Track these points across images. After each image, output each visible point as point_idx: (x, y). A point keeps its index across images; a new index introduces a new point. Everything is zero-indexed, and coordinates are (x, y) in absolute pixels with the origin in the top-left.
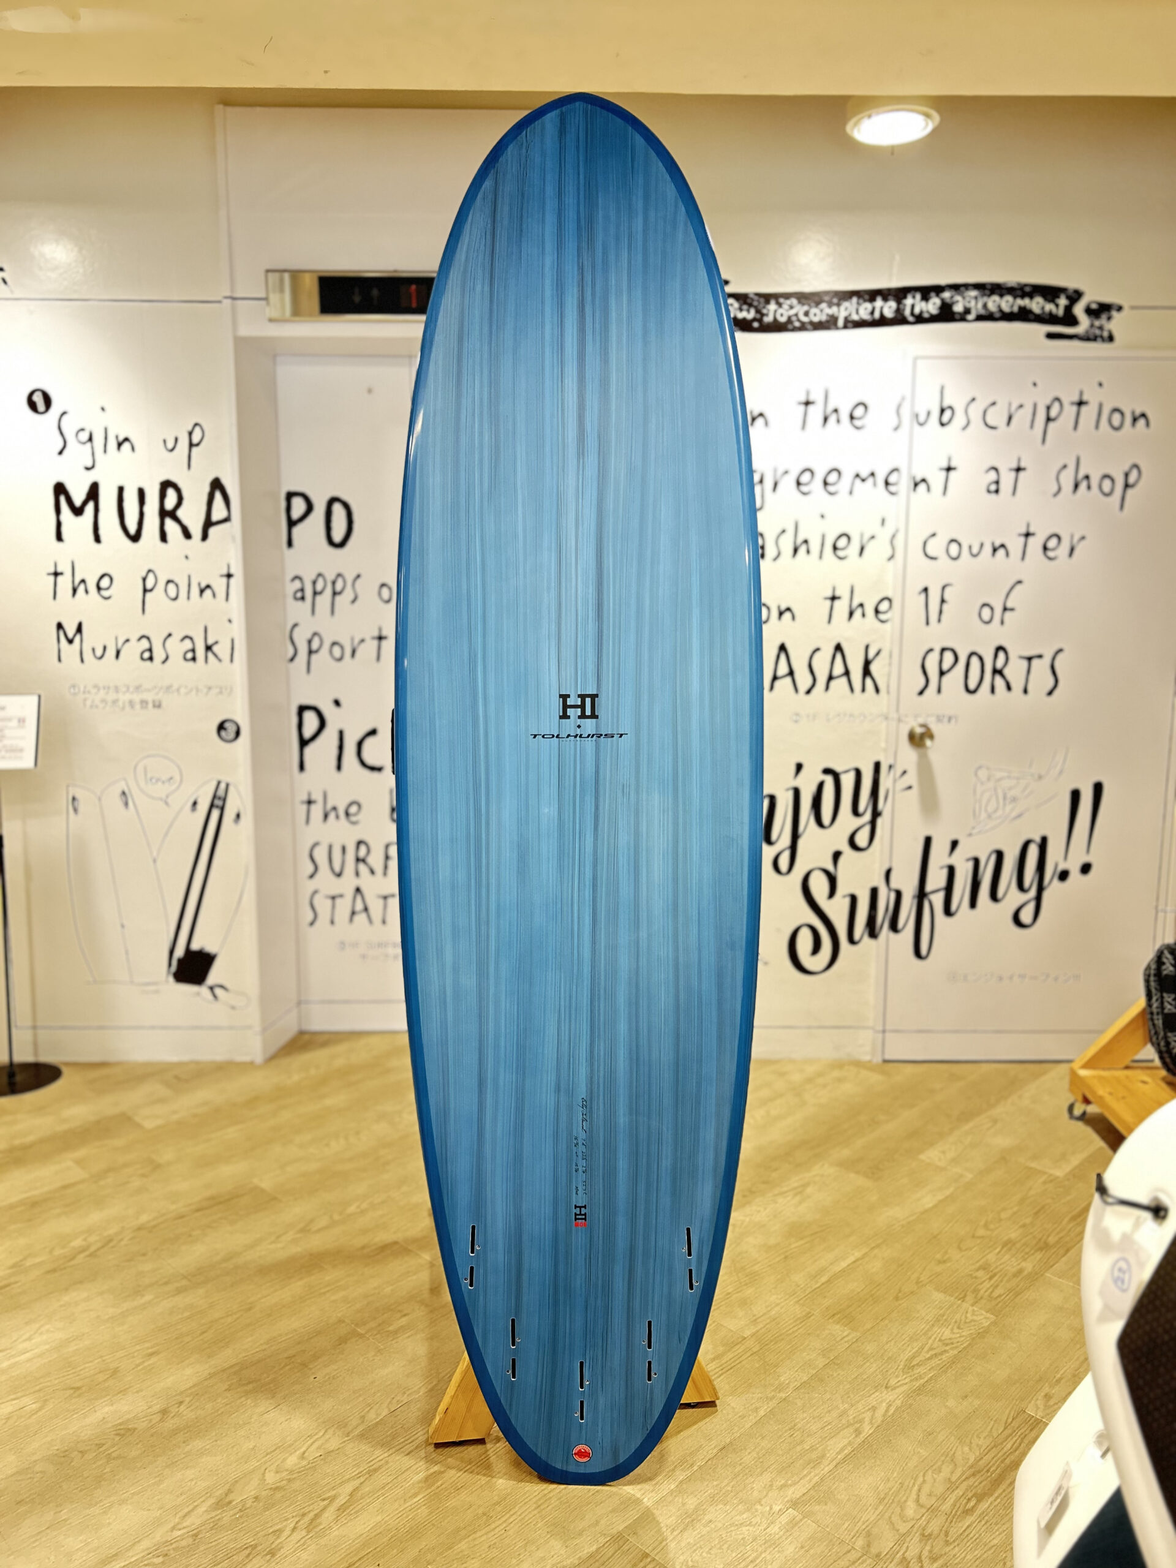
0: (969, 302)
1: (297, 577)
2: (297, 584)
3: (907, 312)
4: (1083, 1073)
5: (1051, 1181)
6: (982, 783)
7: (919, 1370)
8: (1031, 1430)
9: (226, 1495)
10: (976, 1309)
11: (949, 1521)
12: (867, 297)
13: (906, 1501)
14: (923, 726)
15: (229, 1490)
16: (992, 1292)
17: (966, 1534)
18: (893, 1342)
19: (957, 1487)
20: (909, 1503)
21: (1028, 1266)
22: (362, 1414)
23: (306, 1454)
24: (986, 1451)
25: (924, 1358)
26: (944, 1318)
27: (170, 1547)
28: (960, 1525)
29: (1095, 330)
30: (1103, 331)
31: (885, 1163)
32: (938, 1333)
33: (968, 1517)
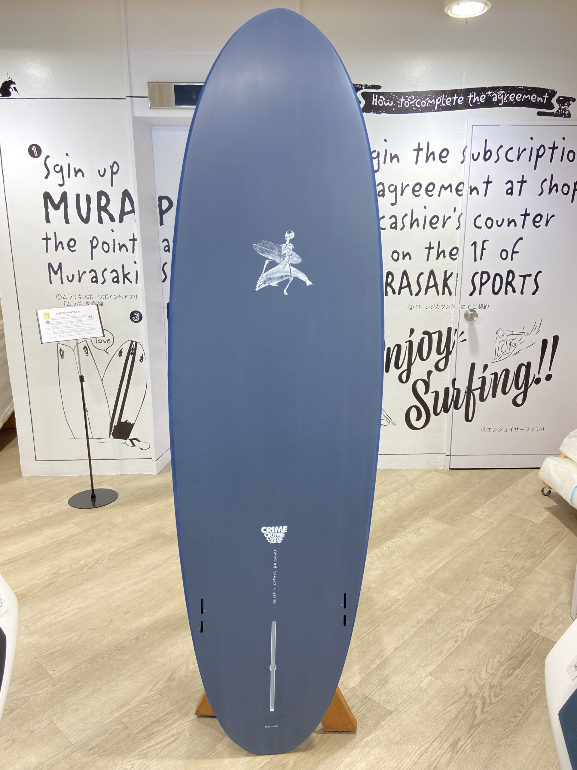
0: (500, 97)
1: (166, 240)
2: (166, 243)
3: (470, 102)
5: (535, 525)
6: (500, 337)
7: (481, 613)
8: (535, 639)
10: (505, 585)
11: (501, 679)
12: (449, 94)
13: (481, 672)
14: (471, 310)
16: (512, 577)
17: (510, 685)
18: (468, 600)
19: (503, 665)
21: (527, 565)
24: (515, 648)
25: (483, 608)
26: (491, 589)
27: (150, 699)
28: (506, 681)
29: (562, 111)
30: (565, 111)
31: (456, 517)
32: (489, 596)
33: (510, 677)
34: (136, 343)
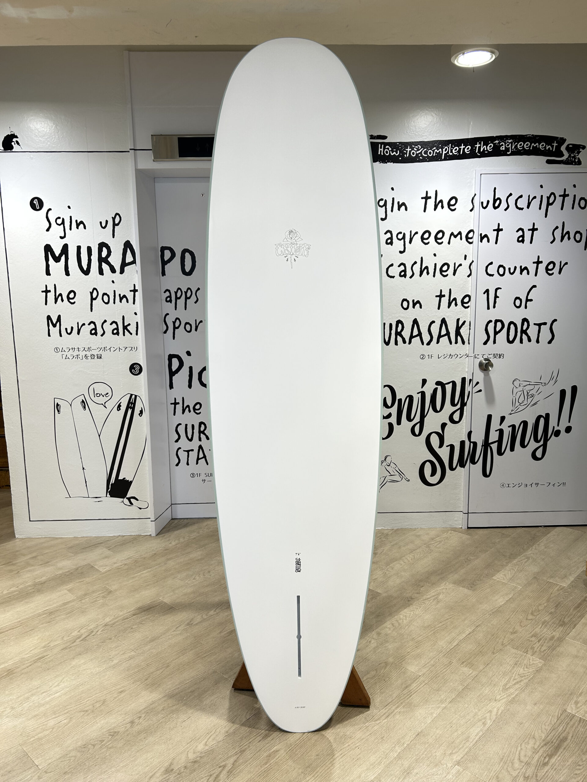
0: (508, 145)
1: (167, 290)
2: (167, 294)
3: (477, 151)
5: (561, 589)
7: (510, 691)
8: (571, 720)
9: (170, 766)
10: (534, 657)
11: (536, 769)
12: (456, 144)
13: (513, 760)
14: (486, 360)
15: (171, 763)
16: (541, 648)
17: (546, 776)
18: (495, 676)
19: (538, 752)
20: (515, 761)
21: (557, 634)
23: (207, 743)
24: (550, 732)
25: (512, 684)
26: (519, 662)
28: (542, 771)
29: (571, 158)
30: (575, 159)
31: (477, 582)
32: (517, 671)
33: (546, 767)
34: (136, 396)
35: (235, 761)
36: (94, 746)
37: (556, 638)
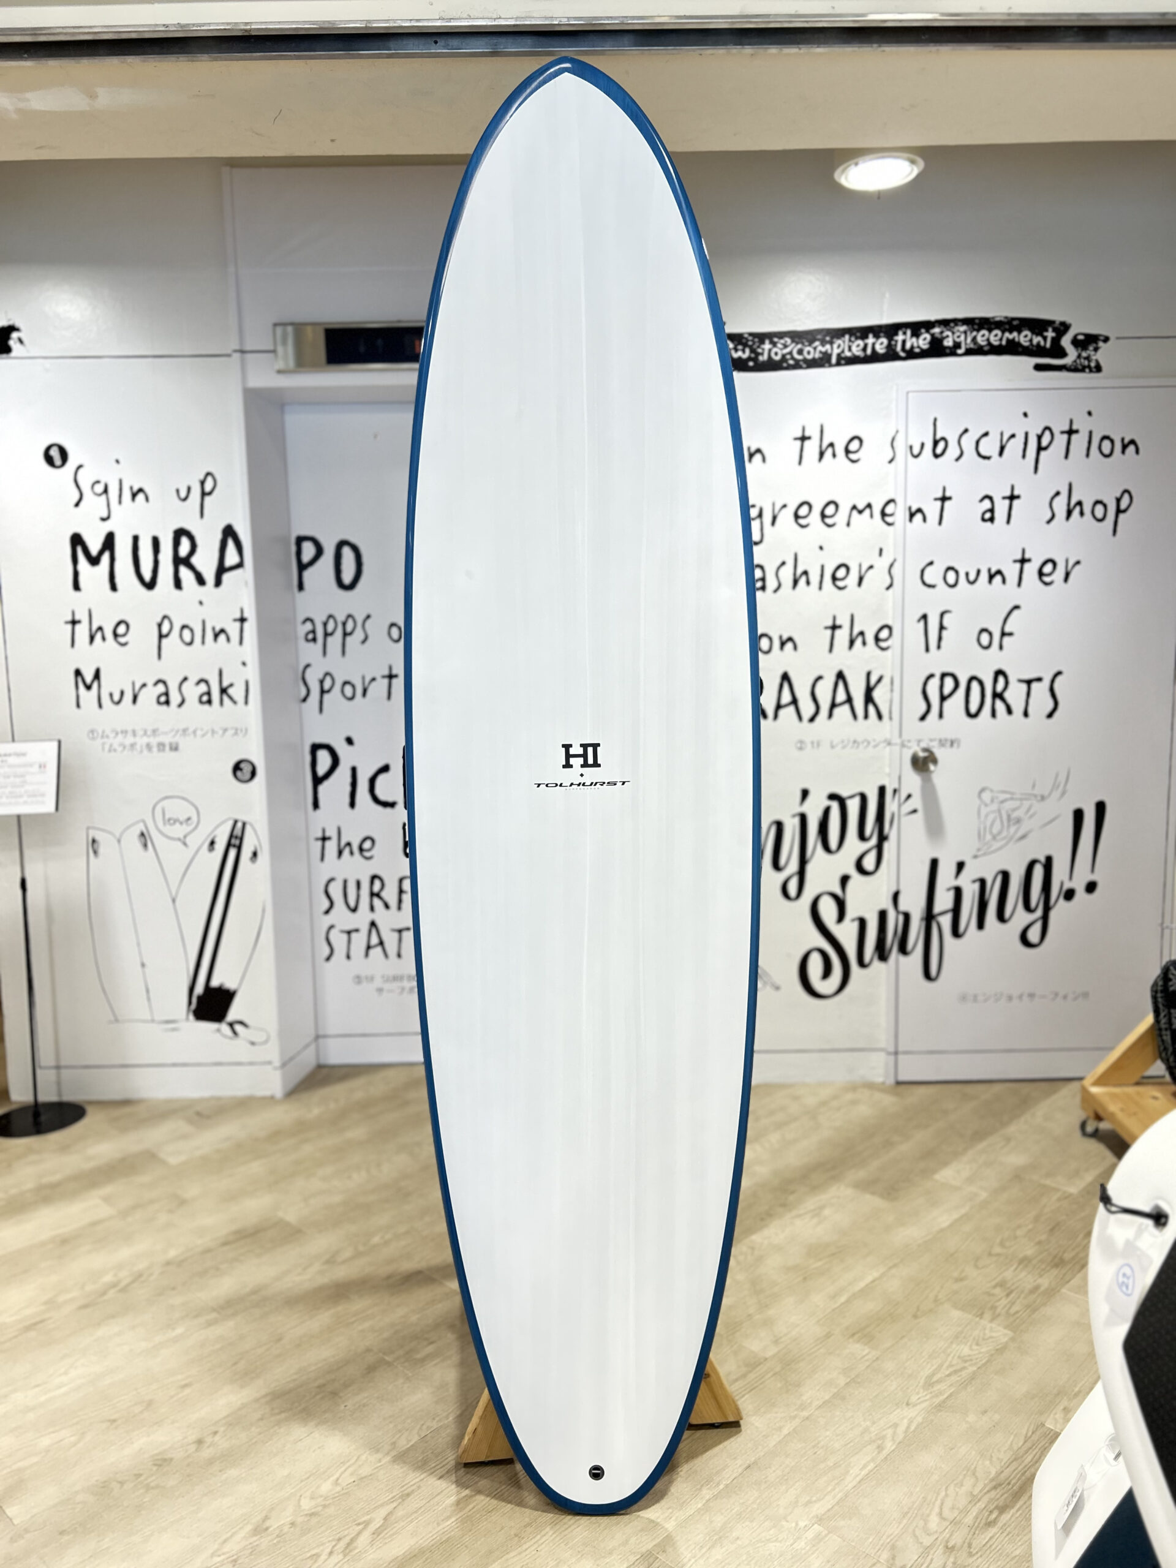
0: (959, 337)
1: (309, 620)
2: (309, 626)
3: (899, 348)
4: (1095, 1090)
5: (1066, 1198)
6: (986, 805)
7: (939, 1387)
9: (263, 1521)
10: (994, 1325)
11: (972, 1533)
12: (858, 334)
13: (928, 1515)
14: (925, 750)
15: (266, 1516)
16: (1009, 1309)
17: (988, 1545)
18: (913, 1359)
19: (979, 1500)
20: (932, 1517)
21: (1045, 1282)
22: (394, 1440)
23: (340, 1481)
24: (1007, 1464)
25: (943, 1375)
26: (963, 1335)
28: (983, 1536)
29: (1083, 360)
30: (1090, 361)
31: (901, 1183)
32: (957, 1351)
33: (990, 1529)
34: (244, 824)
35: (390, 1513)
36: (122, 1483)
37: (1042, 1289)
